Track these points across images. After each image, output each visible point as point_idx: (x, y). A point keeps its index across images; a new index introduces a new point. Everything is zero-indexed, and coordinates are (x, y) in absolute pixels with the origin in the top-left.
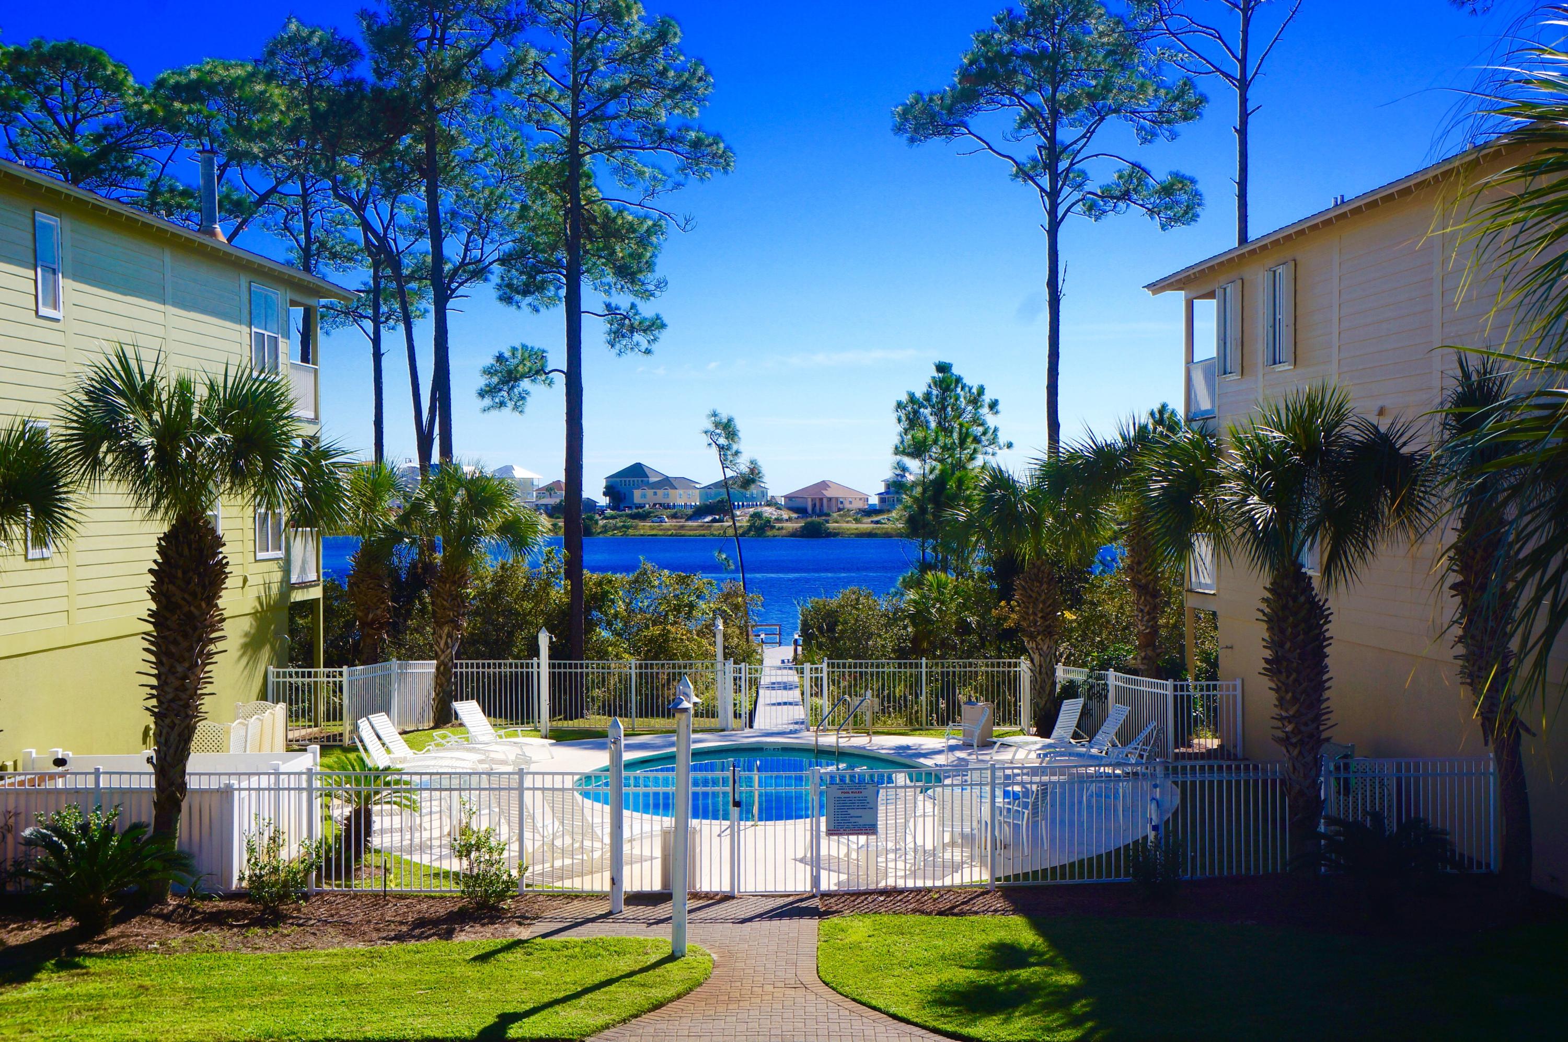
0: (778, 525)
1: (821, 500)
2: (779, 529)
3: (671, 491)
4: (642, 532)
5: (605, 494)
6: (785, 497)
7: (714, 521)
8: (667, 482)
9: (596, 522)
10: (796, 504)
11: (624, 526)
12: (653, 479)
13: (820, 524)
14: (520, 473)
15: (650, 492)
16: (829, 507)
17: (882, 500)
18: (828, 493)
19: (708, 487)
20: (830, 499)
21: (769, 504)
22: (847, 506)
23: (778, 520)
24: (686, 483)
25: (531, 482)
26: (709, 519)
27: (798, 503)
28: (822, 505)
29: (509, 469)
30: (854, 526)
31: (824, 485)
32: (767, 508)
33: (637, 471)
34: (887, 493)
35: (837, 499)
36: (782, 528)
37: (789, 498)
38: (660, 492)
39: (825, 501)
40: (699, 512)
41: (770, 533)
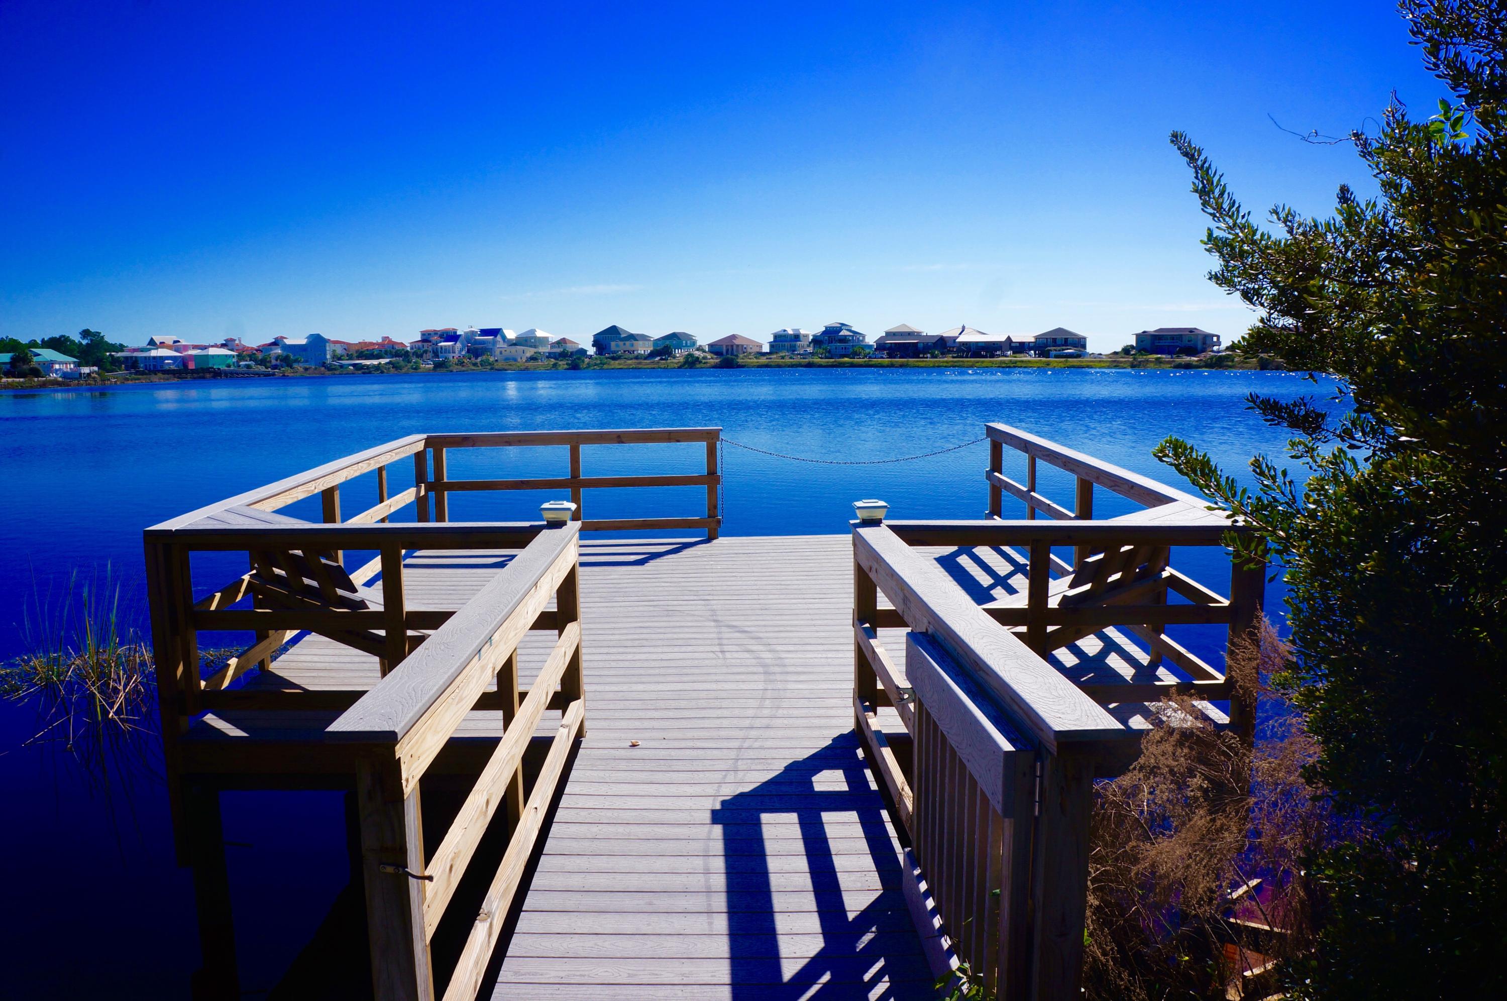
0: (703, 361)
1: (732, 346)
2: (705, 363)
3: (635, 342)
4: (613, 367)
5: (593, 346)
6: (708, 345)
7: (662, 359)
8: (632, 337)
9: (583, 361)
10: (715, 348)
11: (601, 363)
12: (623, 336)
13: (732, 359)
14: (540, 334)
15: (621, 343)
16: (737, 351)
17: (772, 345)
18: (737, 342)
19: (658, 340)
20: (738, 346)
21: (698, 350)
22: (749, 350)
23: (704, 358)
24: (644, 338)
25: (547, 338)
26: (658, 359)
27: (716, 349)
28: (733, 349)
29: (533, 331)
30: (755, 360)
31: (734, 337)
32: (697, 352)
33: (613, 331)
34: (774, 341)
35: (742, 346)
36: (707, 363)
37: (711, 346)
38: (628, 343)
39: (735, 347)
40: (652, 355)
41: (698, 366)
